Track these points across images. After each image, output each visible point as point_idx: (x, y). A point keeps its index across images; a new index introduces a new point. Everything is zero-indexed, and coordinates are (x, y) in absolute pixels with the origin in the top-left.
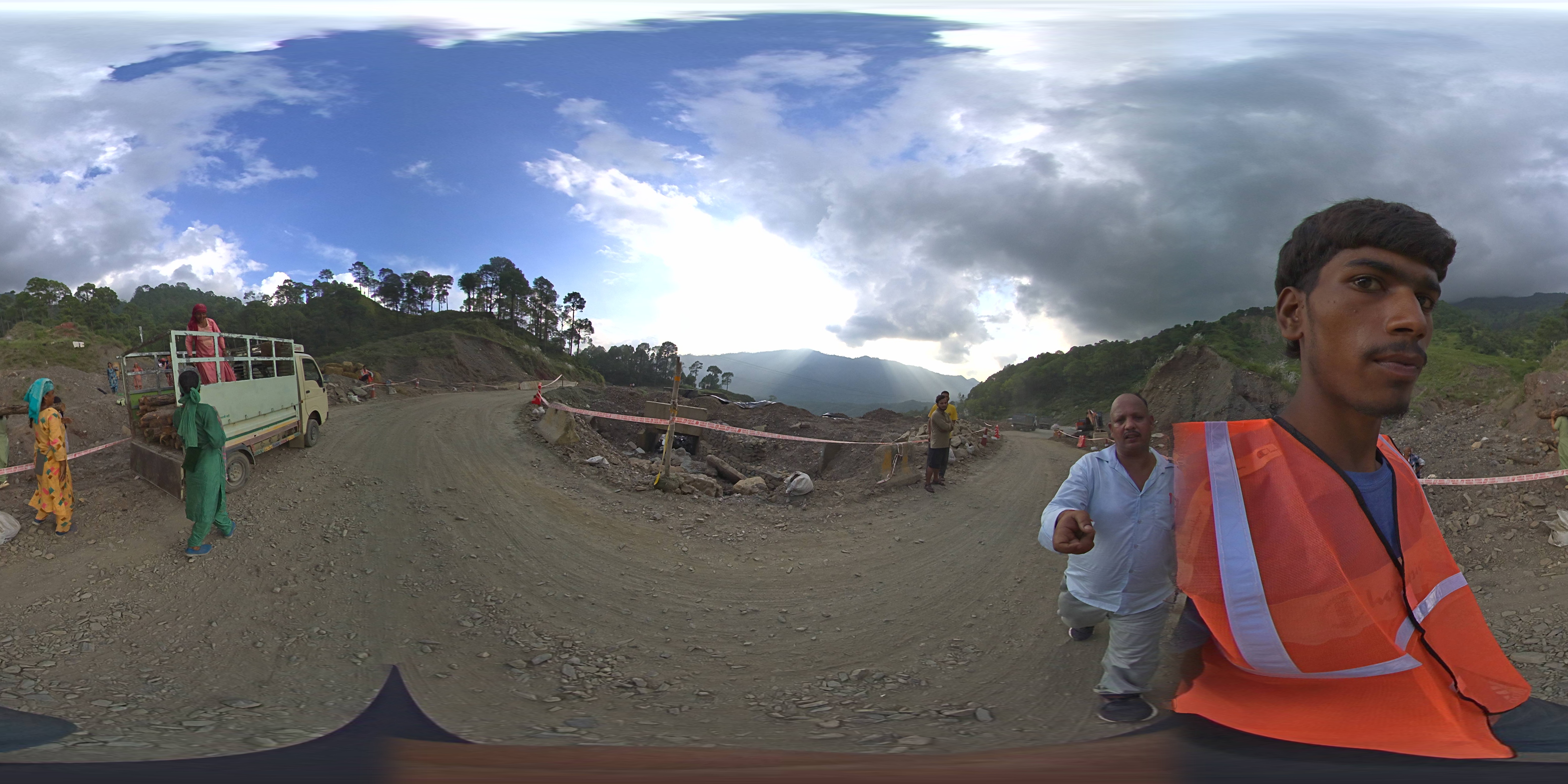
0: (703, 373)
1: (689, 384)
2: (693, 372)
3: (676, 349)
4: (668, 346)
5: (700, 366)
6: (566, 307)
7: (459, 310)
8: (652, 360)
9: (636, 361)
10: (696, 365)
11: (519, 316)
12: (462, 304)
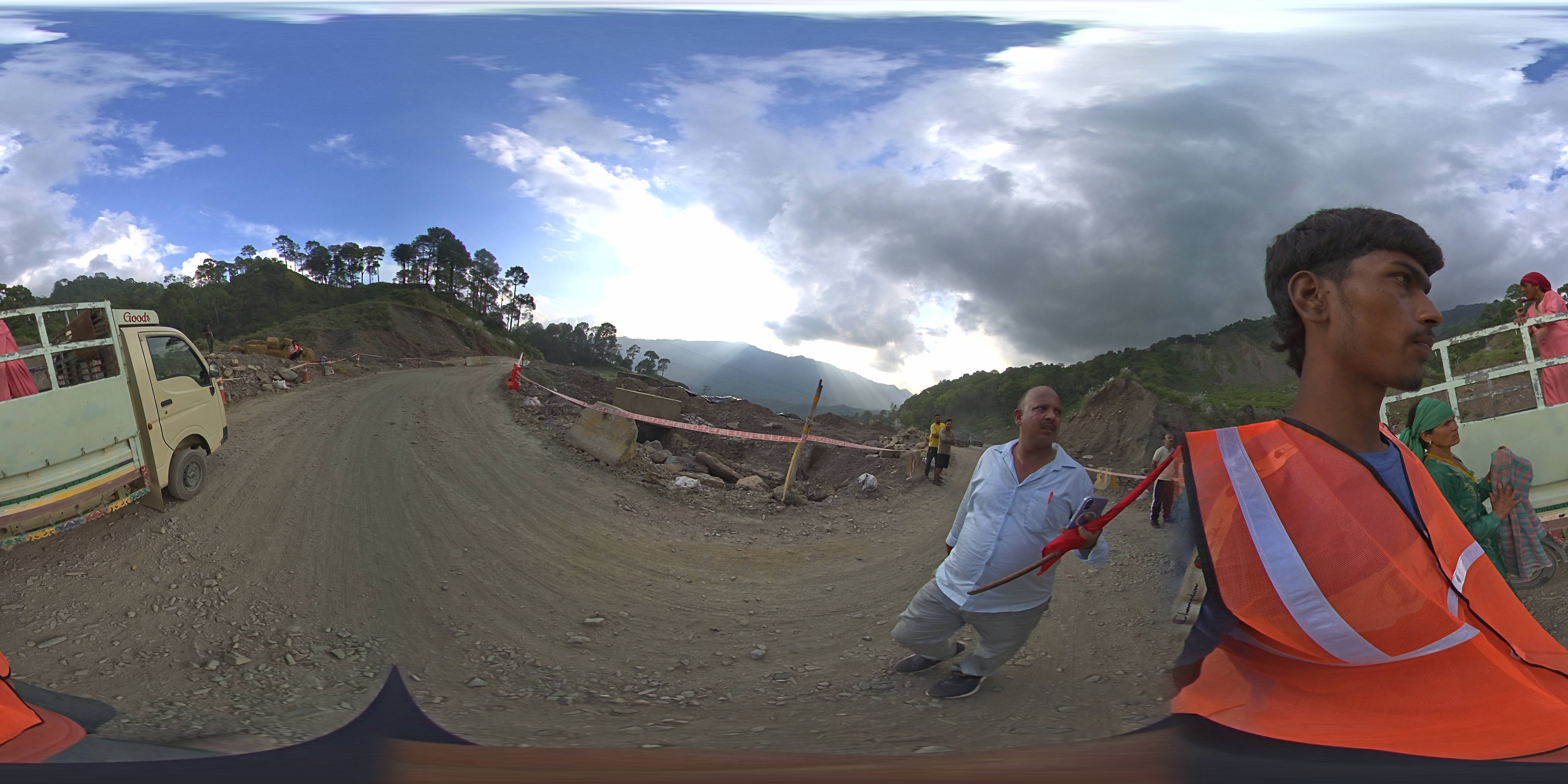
0: (639, 358)
1: (626, 367)
2: (630, 355)
3: (615, 331)
4: (608, 328)
5: (637, 349)
6: (508, 281)
7: (392, 282)
8: (590, 339)
9: (574, 340)
10: (634, 348)
11: (456, 289)
12: (395, 276)
